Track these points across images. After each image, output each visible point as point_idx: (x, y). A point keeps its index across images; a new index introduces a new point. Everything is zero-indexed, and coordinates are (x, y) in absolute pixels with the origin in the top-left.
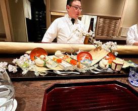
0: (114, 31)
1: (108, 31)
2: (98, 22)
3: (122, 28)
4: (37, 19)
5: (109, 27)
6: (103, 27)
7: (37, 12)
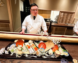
0: (70, 20)
1: (66, 20)
2: (60, 15)
3: (75, 19)
4: (26, 11)
5: (67, 18)
6: (63, 18)
7: (26, 7)
